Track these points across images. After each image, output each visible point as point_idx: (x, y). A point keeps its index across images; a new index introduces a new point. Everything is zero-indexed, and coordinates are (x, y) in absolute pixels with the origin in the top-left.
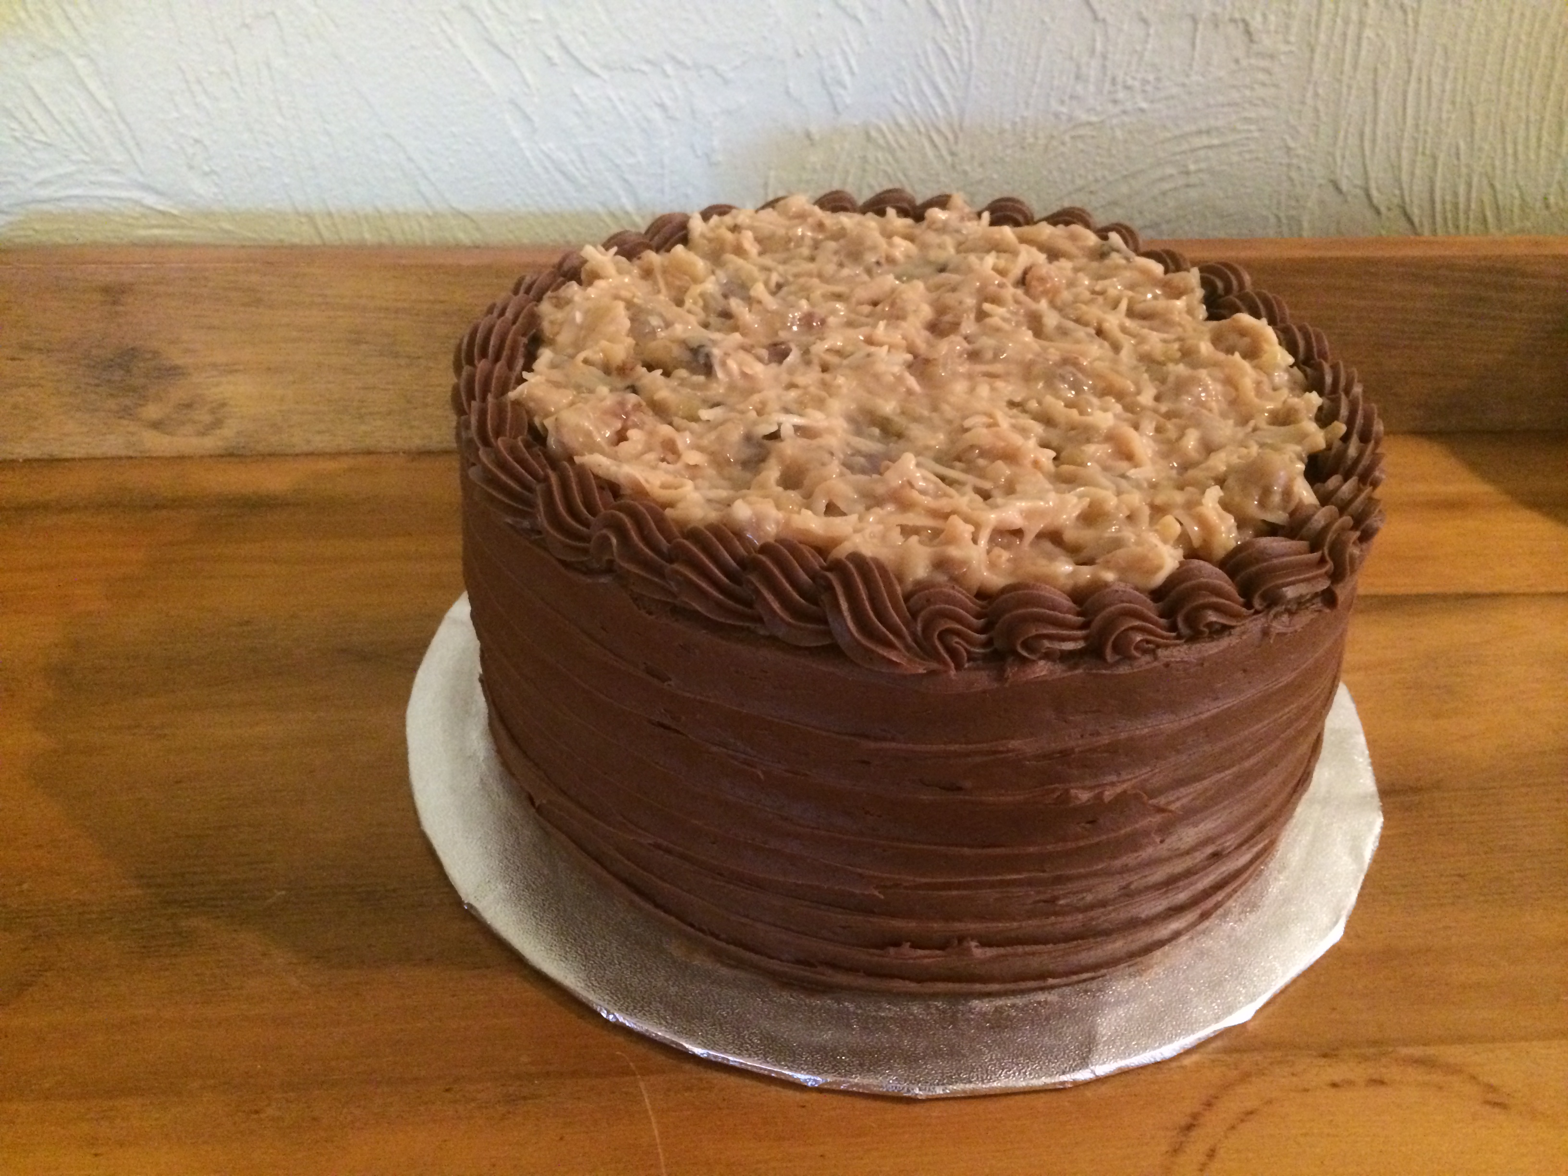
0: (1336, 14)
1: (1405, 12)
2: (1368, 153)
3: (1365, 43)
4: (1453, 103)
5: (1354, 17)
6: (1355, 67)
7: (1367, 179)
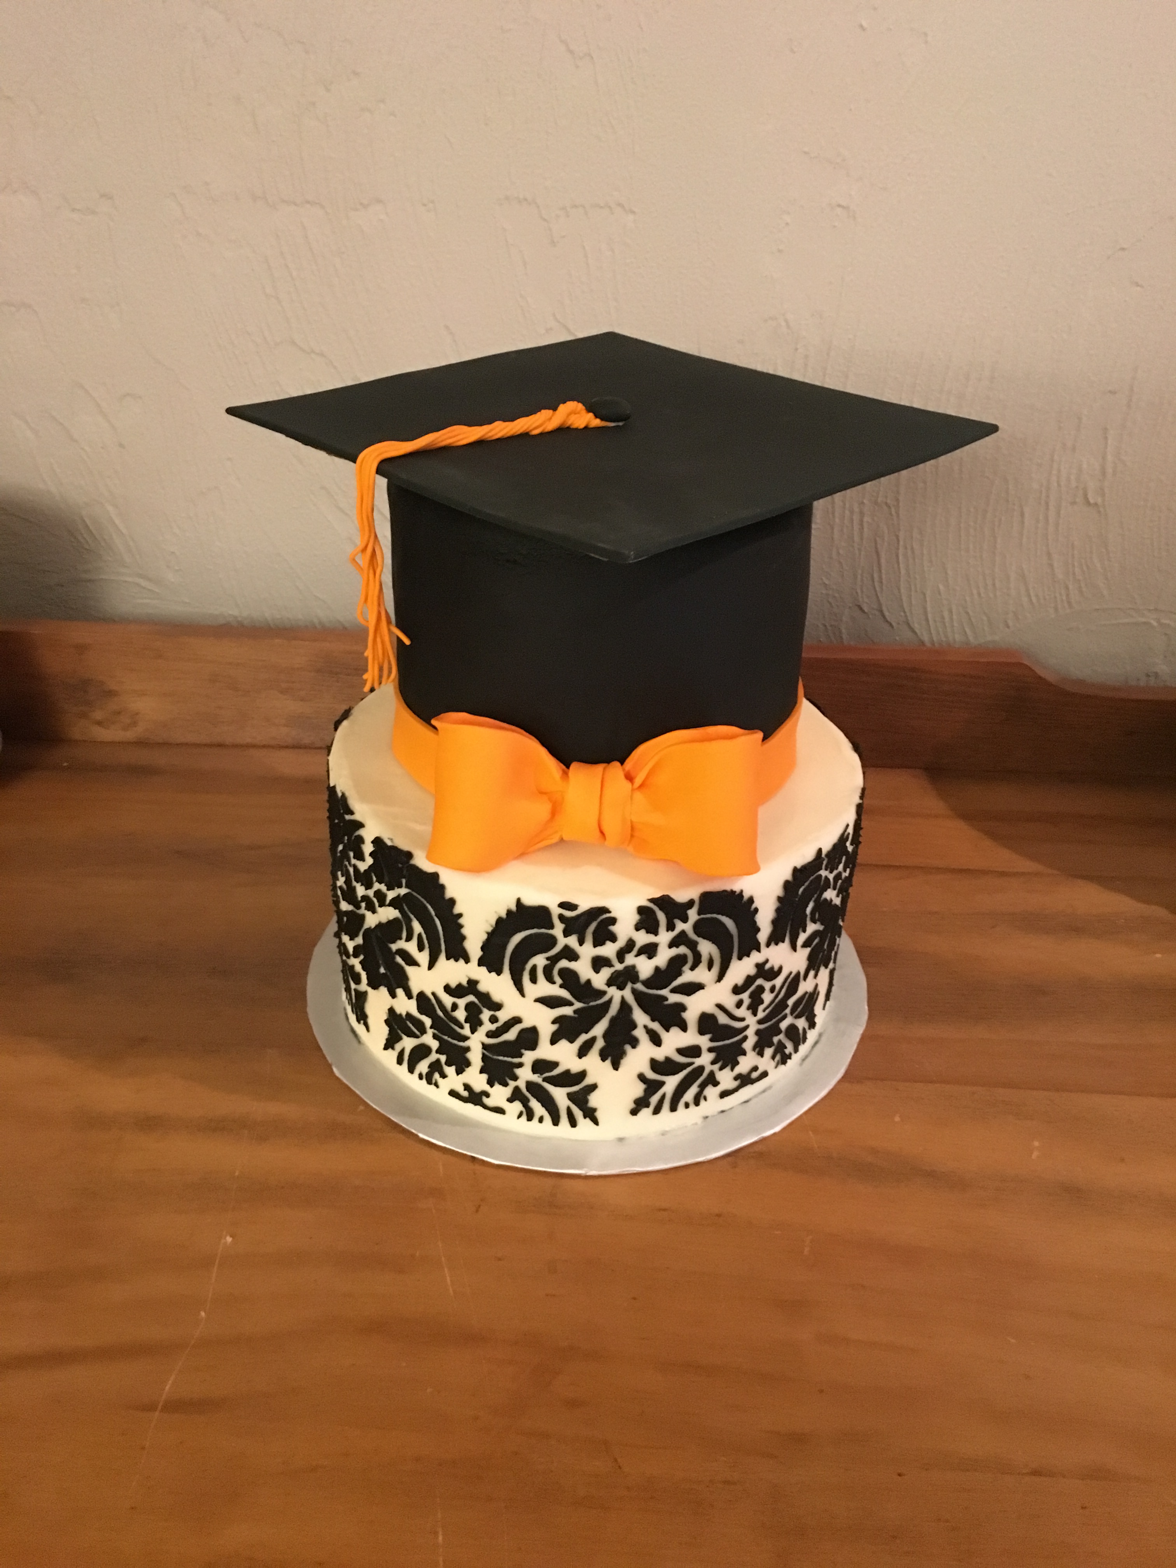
0: (844, 508)
1: (889, 507)
2: (878, 589)
3: (865, 525)
4: (931, 561)
5: (856, 509)
6: (862, 539)
7: (880, 604)
